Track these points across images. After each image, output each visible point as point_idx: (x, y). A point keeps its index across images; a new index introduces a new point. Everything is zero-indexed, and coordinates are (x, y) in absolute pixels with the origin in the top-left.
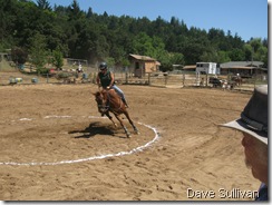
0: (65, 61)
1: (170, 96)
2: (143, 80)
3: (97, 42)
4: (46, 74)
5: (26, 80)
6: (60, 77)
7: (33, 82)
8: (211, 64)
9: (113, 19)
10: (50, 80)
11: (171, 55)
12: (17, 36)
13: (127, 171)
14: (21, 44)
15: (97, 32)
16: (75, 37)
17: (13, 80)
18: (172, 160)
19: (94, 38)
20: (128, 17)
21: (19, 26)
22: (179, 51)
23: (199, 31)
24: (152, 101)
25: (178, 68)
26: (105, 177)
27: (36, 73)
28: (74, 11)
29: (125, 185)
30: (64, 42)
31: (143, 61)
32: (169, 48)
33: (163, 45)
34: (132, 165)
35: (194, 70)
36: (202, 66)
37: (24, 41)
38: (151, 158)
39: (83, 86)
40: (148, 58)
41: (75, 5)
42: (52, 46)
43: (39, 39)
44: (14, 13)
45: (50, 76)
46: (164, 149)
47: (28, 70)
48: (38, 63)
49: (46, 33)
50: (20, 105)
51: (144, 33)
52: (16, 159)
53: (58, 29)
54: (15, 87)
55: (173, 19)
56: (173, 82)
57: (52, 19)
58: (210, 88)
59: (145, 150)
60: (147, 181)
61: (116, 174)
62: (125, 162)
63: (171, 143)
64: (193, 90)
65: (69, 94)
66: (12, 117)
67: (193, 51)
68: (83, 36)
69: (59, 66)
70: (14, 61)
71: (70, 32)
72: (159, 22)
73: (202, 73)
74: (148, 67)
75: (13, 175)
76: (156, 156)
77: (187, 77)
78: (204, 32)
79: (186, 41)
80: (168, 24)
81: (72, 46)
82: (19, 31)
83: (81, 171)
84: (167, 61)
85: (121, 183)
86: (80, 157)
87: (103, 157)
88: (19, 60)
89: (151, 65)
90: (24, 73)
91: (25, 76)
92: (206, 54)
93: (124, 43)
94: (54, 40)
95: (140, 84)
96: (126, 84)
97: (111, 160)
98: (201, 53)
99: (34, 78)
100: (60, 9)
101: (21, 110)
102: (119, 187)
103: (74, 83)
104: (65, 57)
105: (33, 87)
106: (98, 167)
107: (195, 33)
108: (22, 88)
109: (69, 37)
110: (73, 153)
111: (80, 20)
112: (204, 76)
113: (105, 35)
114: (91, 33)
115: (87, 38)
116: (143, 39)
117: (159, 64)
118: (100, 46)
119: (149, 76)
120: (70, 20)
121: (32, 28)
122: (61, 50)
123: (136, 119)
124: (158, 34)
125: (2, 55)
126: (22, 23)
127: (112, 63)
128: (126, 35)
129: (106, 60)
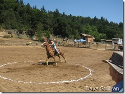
0: (51, 36)
1: (99, 54)
2: (87, 46)
3: (66, 28)
4: (42, 41)
5: (33, 43)
7: (37, 44)
8: (119, 39)
9: (74, 17)
11: (100, 34)
12: (31, 24)
14: (32, 28)
15: (66, 23)
16: (56, 25)
17: (28, 43)
19: (65, 26)
20: (81, 17)
21: (32, 19)
22: (104, 33)
23: (114, 24)
24: (90, 56)
25: (104, 41)
27: (38, 41)
28: (56, 13)
30: (51, 27)
31: (87, 37)
32: (100, 31)
33: (97, 30)
34: (77, 87)
35: (111, 42)
36: (115, 40)
37: (34, 26)
38: (87, 84)
40: (90, 36)
41: (57, 11)
42: (46, 29)
43: (40, 26)
44: (30, 14)
46: (94, 80)
48: (39, 36)
49: (43, 23)
50: (29, 54)
52: (23, 80)
53: (49, 21)
54: (29, 46)
55: (102, 18)
56: (101, 47)
57: (46, 17)
58: (119, 51)
59: (84, 80)
62: (74, 85)
63: (97, 77)
64: (110, 51)
66: (25, 59)
67: (111, 33)
68: (60, 25)
69: (48, 37)
70: (29, 35)
71: (54, 22)
72: (95, 19)
73: (115, 43)
74: (89, 40)
76: (89, 83)
77: (108, 45)
78: (117, 24)
79: (108, 28)
80: (99, 20)
81: (55, 29)
82: (32, 22)
83: (52, 88)
84: (98, 38)
86: (53, 81)
87: (64, 82)
88: (31, 34)
89: (91, 39)
90: (33, 40)
92: (117, 34)
93: (78, 28)
94: (47, 26)
95: (85, 48)
96: (78, 47)
97: (67, 83)
98: (115, 34)
99: (37, 42)
100: (50, 13)
101: (29, 56)
104: (51, 34)
105: (36, 46)
106: (61, 87)
107: (112, 24)
108: (31, 47)
109: (54, 25)
110: (50, 79)
111: (59, 17)
112: (116, 45)
113: (70, 24)
114: (64, 23)
115: (62, 26)
116: (88, 27)
117: (94, 38)
118: (68, 29)
119: (89, 44)
120: (54, 17)
121: (38, 21)
122: (50, 30)
123: (82, 64)
124: (95, 25)
125: (24, 32)
126: (34, 19)
127: (73, 37)
128: (80, 25)
129: (70, 36)
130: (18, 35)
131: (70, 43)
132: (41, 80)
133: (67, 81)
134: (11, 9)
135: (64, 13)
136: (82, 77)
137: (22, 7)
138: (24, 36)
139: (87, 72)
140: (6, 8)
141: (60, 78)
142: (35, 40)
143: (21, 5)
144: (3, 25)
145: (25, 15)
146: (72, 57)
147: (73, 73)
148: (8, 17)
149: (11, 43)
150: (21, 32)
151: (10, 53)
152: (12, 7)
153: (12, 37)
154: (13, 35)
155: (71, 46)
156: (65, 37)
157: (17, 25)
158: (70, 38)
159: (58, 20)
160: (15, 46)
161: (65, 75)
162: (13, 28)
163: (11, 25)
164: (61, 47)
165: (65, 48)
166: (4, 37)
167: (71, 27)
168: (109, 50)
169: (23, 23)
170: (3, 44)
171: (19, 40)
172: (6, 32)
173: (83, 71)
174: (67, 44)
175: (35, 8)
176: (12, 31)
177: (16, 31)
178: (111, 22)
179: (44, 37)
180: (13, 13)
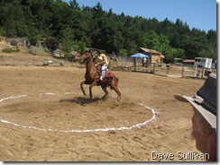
1: (170, 84)
2: (149, 69)
3: (114, 36)
4: (72, 59)
5: (56, 62)
7: (61, 65)
8: (207, 60)
9: (129, 18)
10: (74, 64)
11: (174, 50)
12: (53, 28)
13: (125, 143)
14: (54, 35)
15: (115, 28)
16: (97, 32)
17: (46, 63)
18: (165, 138)
19: (112, 33)
20: (140, 18)
21: (54, 21)
22: (181, 47)
23: (199, 31)
24: (155, 87)
25: (180, 61)
26: (106, 147)
27: (64, 58)
28: (97, 11)
29: (121, 155)
30: (88, 35)
31: (150, 54)
32: (173, 44)
33: (168, 42)
34: (130, 139)
35: (193, 63)
36: (199, 60)
37: (57, 33)
38: (147, 135)
40: (155, 51)
41: (98, 6)
42: (78, 38)
43: (68, 32)
44: (51, 10)
45: (75, 61)
46: (159, 128)
47: (58, 55)
48: (66, 51)
49: (74, 27)
50: (48, 82)
51: (153, 31)
52: (38, 125)
53: (84, 25)
54: (47, 68)
55: (178, 21)
56: (174, 73)
57: (80, 17)
59: (143, 127)
60: (141, 154)
61: (115, 145)
62: (125, 136)
63: (166, 123)
64: (189, 80)
66: (40, 91)
67: (193, 48)
68: (103, 31)
69: (82, 53)
70: (48, 47)
71: (93, 27)
72: (166, 22)
73: (199, 66)
74: (154, 58)
76: (151, 133)
77: (186, 69)
78: (203, 33)
79: (188, 39)
80: (173, 25)
81: (94, 38)
82: (55, 24)
83: (87, 139)
84: (170, 55)
85: (118, 153)
86: (88, 128)
87: (107, 130)
88: (52, 47)
89: (157, 57)
90: (55, 57)
91: (55, 60)
92: (204, 51)
93: (136, 38)
94: (80, 33)
95: (146, 72)
96: (135, 71)
97: (113, 132)
98: (200, 50)
99: (62, 61)
100: (87, 9)
101: (48, 86)
102: (116, 156)
104: (88, 47)
105: (61, 68)
106: (102, 138)
107: (196, 33)
108: (52, 69)
109: (92, 31)
110: (83, 125)
111: (102, 18)
112: (200, 69)
113: (121, 30)
114: (110, 29)
115: (106, 33)
116: (152, 36)
117: (163, 57)
118: (117, 39)
119: (154, 66)
120: (94, 18)
121: (63, 22)
122: (85, 41)
124: (165, 33)
125: (40, 42)
126: (57, 19)
127: (125, 54)
128: (138, 31)
129: (121, 51)
130: (29, 47)
131: (120, 64)
133: (113, 129)
134: (17, 1)
135: (111, 10)
136: (139, 122)
138: (40, 49)
139: (148, 114)
141: (101, 123)
142: (59, 58)
144: (3, 30)
145: (41, 11)
146: (124, 87)
147: (124, 116)
148: (11, 16)
149: (15, 62)
150: (33, 43)
151: (14, 79)
153: (18, 50)
154: (21, 48)
155: (122, 69)
156: (111, 53)
157: (27, 31)
158: (121, 55)
159: (100, 23)
160: (24, 68)
161: (110, 119)
162: (20, 35)
163: (17, 30)
166: (4, 51)
167: (123, 35)
168: (188, 77)
169: (38, 27)
170: (2, 63)
171: (31, 56)
172: (7, 42)
173: (141, 113)
174: (115, 66)
176: (18, 40)
177: (25, 40)
178: (194, 29)
179: (74, 53)
180: (20, 8)
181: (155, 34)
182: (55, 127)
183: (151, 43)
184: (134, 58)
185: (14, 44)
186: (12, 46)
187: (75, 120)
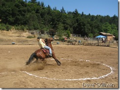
0: (71, 35)
2: (106, 44)
3: (86, 27)
4: (63, 40)
5: (55, 42)
6: (69, 42)
7: (58, 43)
9: (93, 16)
10: (65, 43)
12: (52, 24)
14: (53, 28)
15: (86, 22)
16: (76, 25)
19: (84, 25)
21: (53, 20)
24: (110, 54)
27: (59, 40)
28: (76, 13)
30: (71, 27)
37: (55, 27)
38: (108, 82)
39: (78, 46)
41: (76, 11)
42: (66, 29)
43: (61, 26)
44: (51, 15)
45: (65, 41)
46: (116, 78)
47: (55, 38)
48: (60, 36)
49: (63, 23)
51: (108, 23)
52: (47, 76)
53: (69, 21)
57: (66, 17)
59: (106, 77)
65: (72, 49)
69: (68, 37)
70: (50, 35)
71: (74, 22)
74: (109, 38)
75: (46, 83)
76: (111, 81)
81: (75, 29)
82: (53, 23)
83: (75, 85)
86: (75, 78)
87: (85, 79)
88: (52, 34)
89: (110, 37)
93: (98, 27)
94: (67, 26)
95: (105, 46)
96: (98, 46)
97: (89, 81)
99: (58, 42)
100: (70, 13)
103: (74, 44)
104: (71, 33)
105: (57, 45)
109: (73, 25)
110: (72, 76)
111: (78, 17)
113: (89, 23)
114: (83, 23)
115: (81, 25)
117: (114, 37)
119: (109, 42)
120: (74, 17)
121: (58, 21)
122: (70, 30)
123: (102, 62)
125: (46, 32)
127: (92, 36)
128: (99, 23)
129: (90, 35)
130: (40, 35)
131: (89, 42)
132: (64, 77)
134: (33, 12)
135: (83, 13)
136: (103, 74)
137: (43, 9)
138: (46, 36)
140: (29, 11)
141: (82, 75)
142: (56, 40)
143: (42, 8)
144: (27, 27)
145: (46, 16)
146: (93, 55)
147: (94, 71)
148: (31, 19)
149: (34, 43)
150: (42, 32)
152: (34, 10)
153: (35, 37)
154: (36, 35)
155: (90, 45)
156: (84, 36)
157: (39, 26)
158: (90, 37)
159: (77, 20)
161: (87, 73)
162: (35, 29)
163: (34, 26)
164: (81, 46)
165: (85, 47)
166: (28, 37)
167: (90, 26)
169: (44, 24)
170: (27, 43)
172: (29, 32)
173: (104, 69)
174: (87, 43)
175: (55, 10)
176: (34, 31)
177: (38, 31)
179: (64, 37)
180: (35, 15)
181: (108, 24)
182: (57, 78)
183: (106, 29)
184: (97, 38)
185: (32, 33)
186: (31, 35)
187: (67, 74)
